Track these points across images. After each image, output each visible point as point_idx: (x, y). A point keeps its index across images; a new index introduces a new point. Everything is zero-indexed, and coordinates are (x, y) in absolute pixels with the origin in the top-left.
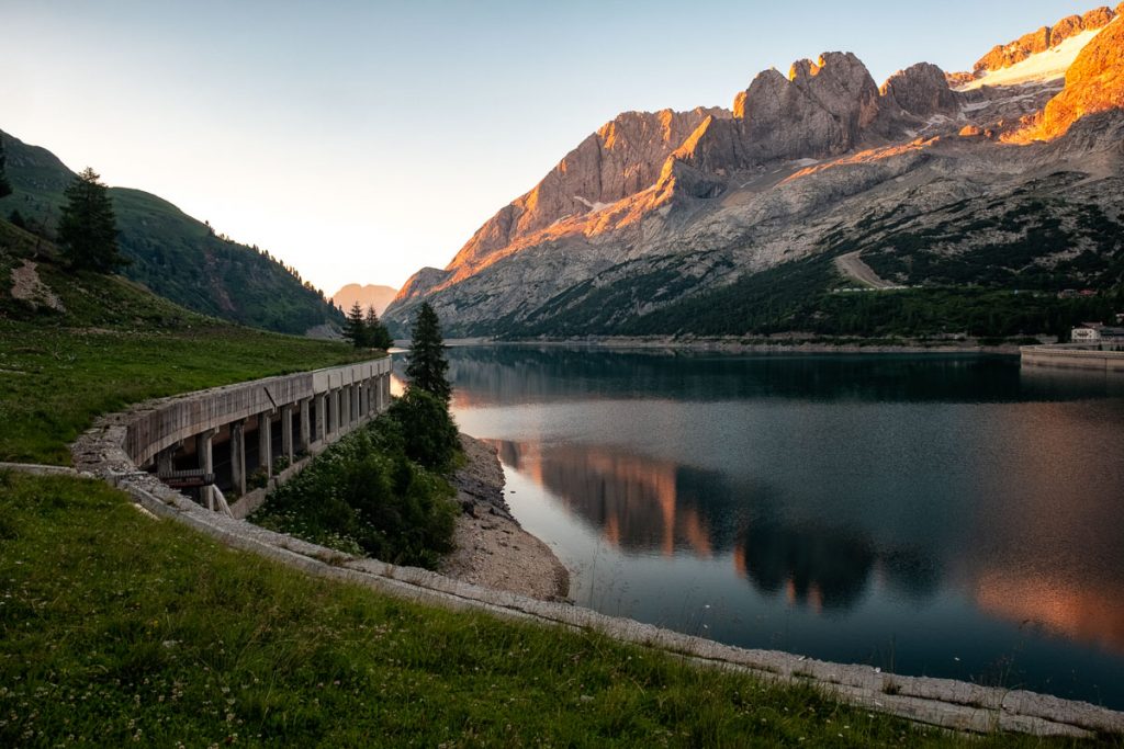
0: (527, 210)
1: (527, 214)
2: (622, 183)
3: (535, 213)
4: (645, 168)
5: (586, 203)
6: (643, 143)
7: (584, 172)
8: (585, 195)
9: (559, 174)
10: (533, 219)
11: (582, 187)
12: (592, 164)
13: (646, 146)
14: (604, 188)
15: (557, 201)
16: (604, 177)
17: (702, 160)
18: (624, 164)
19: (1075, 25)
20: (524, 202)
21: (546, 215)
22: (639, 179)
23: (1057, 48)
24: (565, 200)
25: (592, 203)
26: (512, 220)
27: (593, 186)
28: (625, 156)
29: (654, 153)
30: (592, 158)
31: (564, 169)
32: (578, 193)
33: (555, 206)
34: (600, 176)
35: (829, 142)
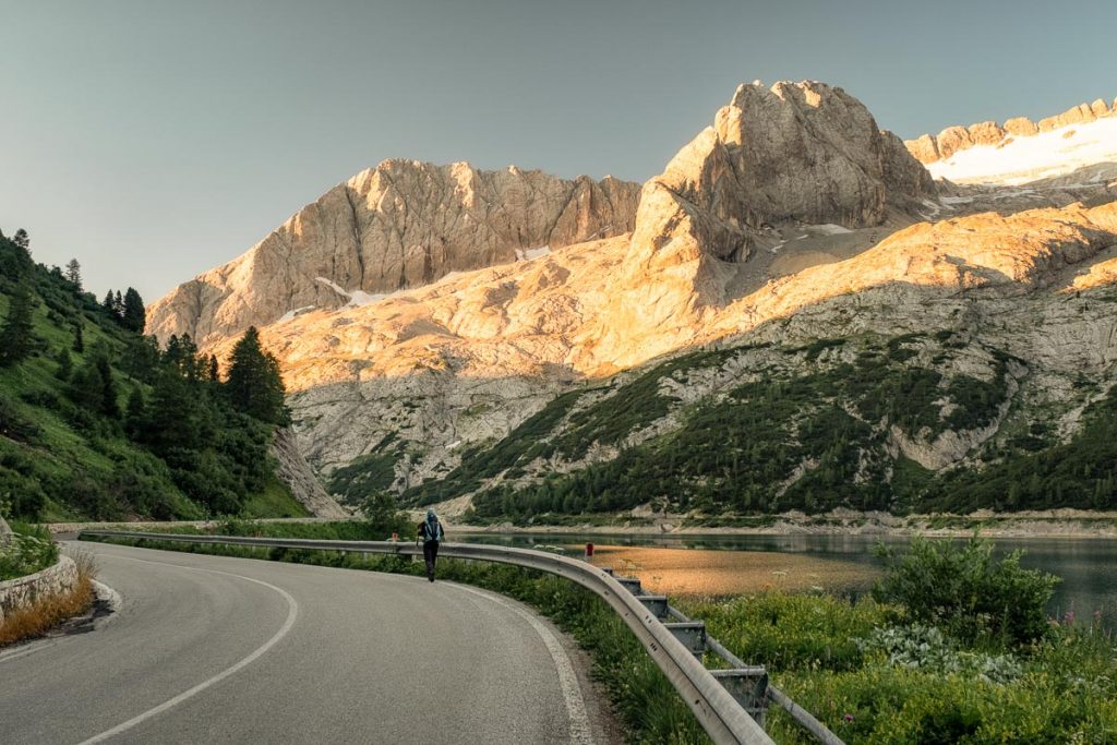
0: (230, 291)
1: (232, 298)
2: (400, 264)
3: (249, 299)
4: (439, 244)
5: (339, 289)
6: (429, 207)
7: (333, 241)
8: (334, 276)
9: (288, 237)
10: (244, 307)
11: (330, 264)
12: (345, 228)
13: (435, 212)
14: (368, 268)
15: (288, 282)
16: (367, 250)
17: (712, 196)
18: (401, 235)
19: (964, 138)
20: (224, 279)
21: (269, 302)
22: (428, 260)
23: (950, 160)
24: (300, 281)
25: (347, 290)
26: (200, 305)
27: (349, 263)
28: (402, 223)
29: (450, 224)
30: (343, 219)
31: (298, 231)
32: (323, 272)
33: (284, 290)
34: (359, 251)
35: (862, 203)
